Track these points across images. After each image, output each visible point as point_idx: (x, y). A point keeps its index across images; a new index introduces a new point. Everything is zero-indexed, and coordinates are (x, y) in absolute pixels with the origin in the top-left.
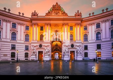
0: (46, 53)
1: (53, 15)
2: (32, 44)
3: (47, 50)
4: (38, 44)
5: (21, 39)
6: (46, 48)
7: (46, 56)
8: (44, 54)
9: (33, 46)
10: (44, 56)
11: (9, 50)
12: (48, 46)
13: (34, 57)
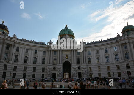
0: (59, 74)
2: (48, 67)
3: (59, 72)
4: (53, 67)
5: (39, 62)
6: (58, 70)
9: (49, 68)
10: (57, 77)
11: (31, 72)
12: (60, 68)
13: (50, 77)
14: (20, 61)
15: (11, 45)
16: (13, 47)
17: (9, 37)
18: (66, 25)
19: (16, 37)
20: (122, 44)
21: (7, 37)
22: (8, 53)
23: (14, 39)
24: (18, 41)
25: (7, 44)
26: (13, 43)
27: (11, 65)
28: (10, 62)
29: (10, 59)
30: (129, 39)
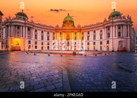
1: (66, 27)
14: (38, 38)
15: (31, 28)
16: (32, 29)
17: (28, 22)
18: (69, 14)
19: (34, 22)
21: (26, 22)
22: (30, 33)
23: (32, 23)
24: (35, 25)
25: (28, 27)
26: (32, 27)
27: (33, 41)
28: (32, 39)
29: (32, 37)
30: (113, 23)
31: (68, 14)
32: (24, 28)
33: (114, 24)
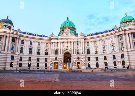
1: (65, 35)
2: (50, 57)
3: (60, 62)
4: (54, 57)
6: (60, 60)
7: (60, 66)
8: (59, 65)
10: (59, 66)
11: (36, 61)
12: (61, 58)
13: (52, 67)
14: (25, 52)
15: (16, 38)
16: (18, 40)
17: (14, 30)
19: (21, 31)
20: (118, 36)
21: (12, 31)
22: (14, 45)
23: (19, 33)
25: (13, 37)
26: (18, 37)
27: (17, 56)
28: (17, 53)
29: (16, 51)
30: (125, 30)
31: (68, 18)
32: (8, 39)
33: (127, 32)
